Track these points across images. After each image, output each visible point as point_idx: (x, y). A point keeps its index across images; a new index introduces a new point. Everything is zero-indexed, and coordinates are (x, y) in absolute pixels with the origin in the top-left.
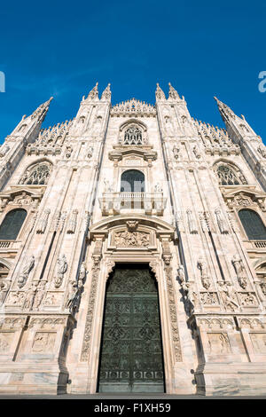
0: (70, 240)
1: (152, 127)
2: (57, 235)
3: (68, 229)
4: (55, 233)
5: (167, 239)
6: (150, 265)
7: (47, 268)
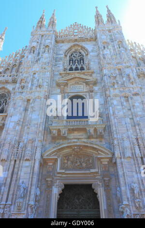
0: (27, 167)
1: (92, 51)
2: (17, 162)
3: (26, 158)
4: (15, 161)
5: (106, 163)
6: (93, 187)
7: (11, 192)
